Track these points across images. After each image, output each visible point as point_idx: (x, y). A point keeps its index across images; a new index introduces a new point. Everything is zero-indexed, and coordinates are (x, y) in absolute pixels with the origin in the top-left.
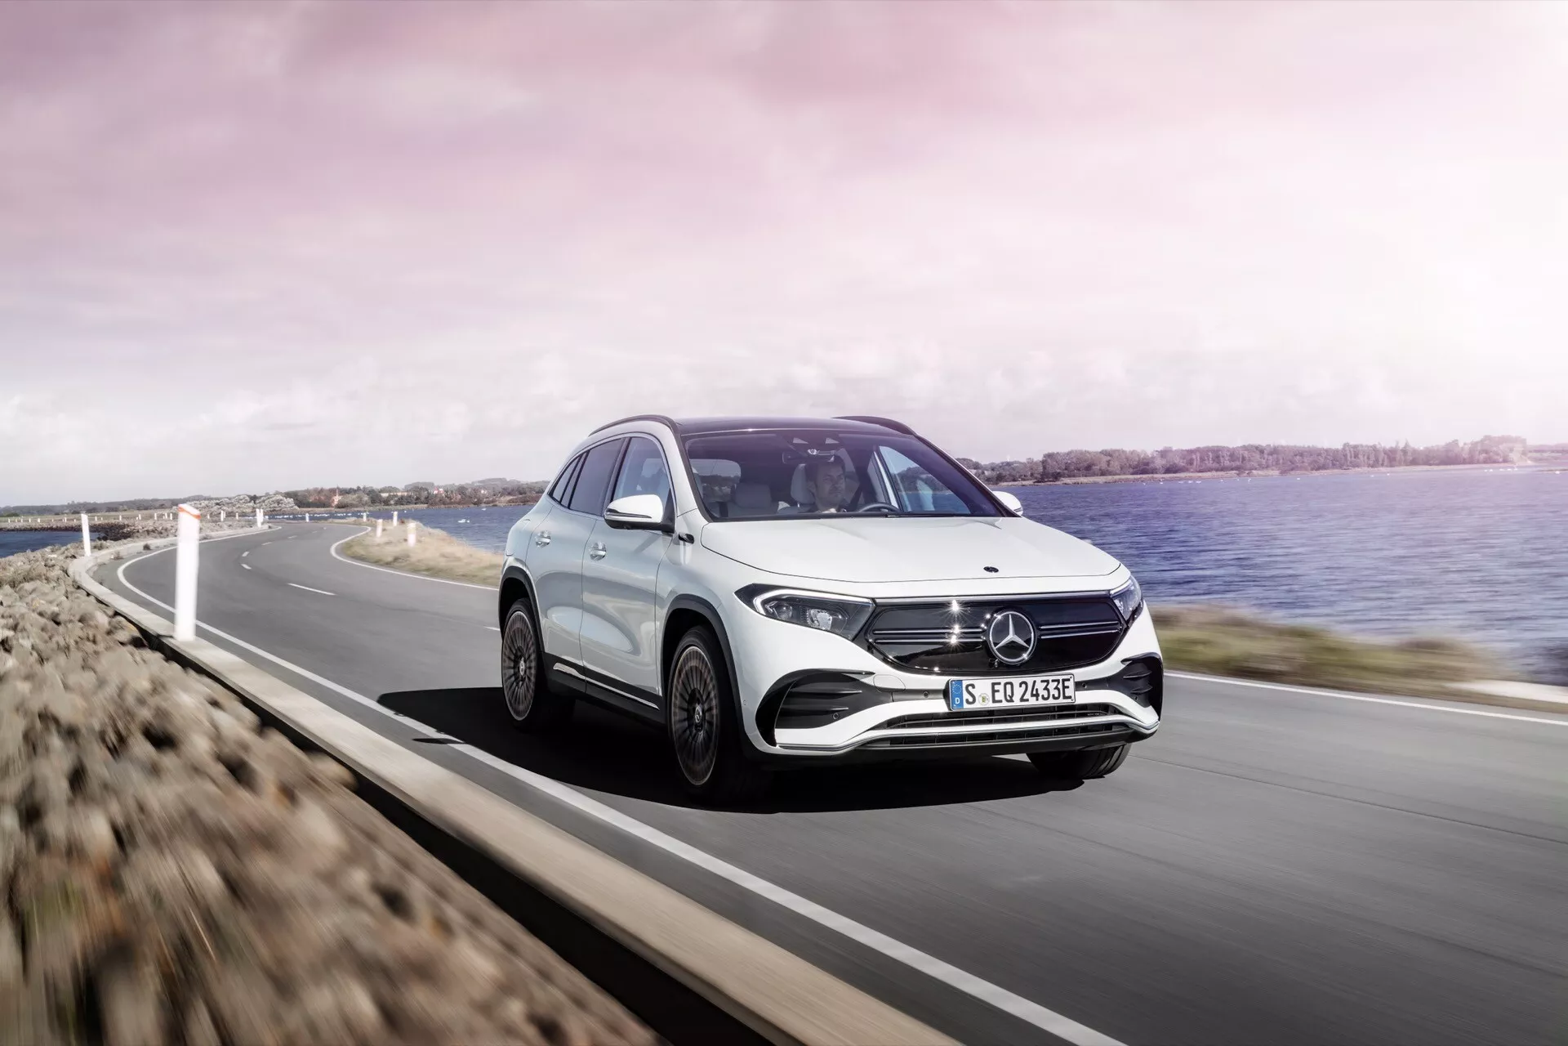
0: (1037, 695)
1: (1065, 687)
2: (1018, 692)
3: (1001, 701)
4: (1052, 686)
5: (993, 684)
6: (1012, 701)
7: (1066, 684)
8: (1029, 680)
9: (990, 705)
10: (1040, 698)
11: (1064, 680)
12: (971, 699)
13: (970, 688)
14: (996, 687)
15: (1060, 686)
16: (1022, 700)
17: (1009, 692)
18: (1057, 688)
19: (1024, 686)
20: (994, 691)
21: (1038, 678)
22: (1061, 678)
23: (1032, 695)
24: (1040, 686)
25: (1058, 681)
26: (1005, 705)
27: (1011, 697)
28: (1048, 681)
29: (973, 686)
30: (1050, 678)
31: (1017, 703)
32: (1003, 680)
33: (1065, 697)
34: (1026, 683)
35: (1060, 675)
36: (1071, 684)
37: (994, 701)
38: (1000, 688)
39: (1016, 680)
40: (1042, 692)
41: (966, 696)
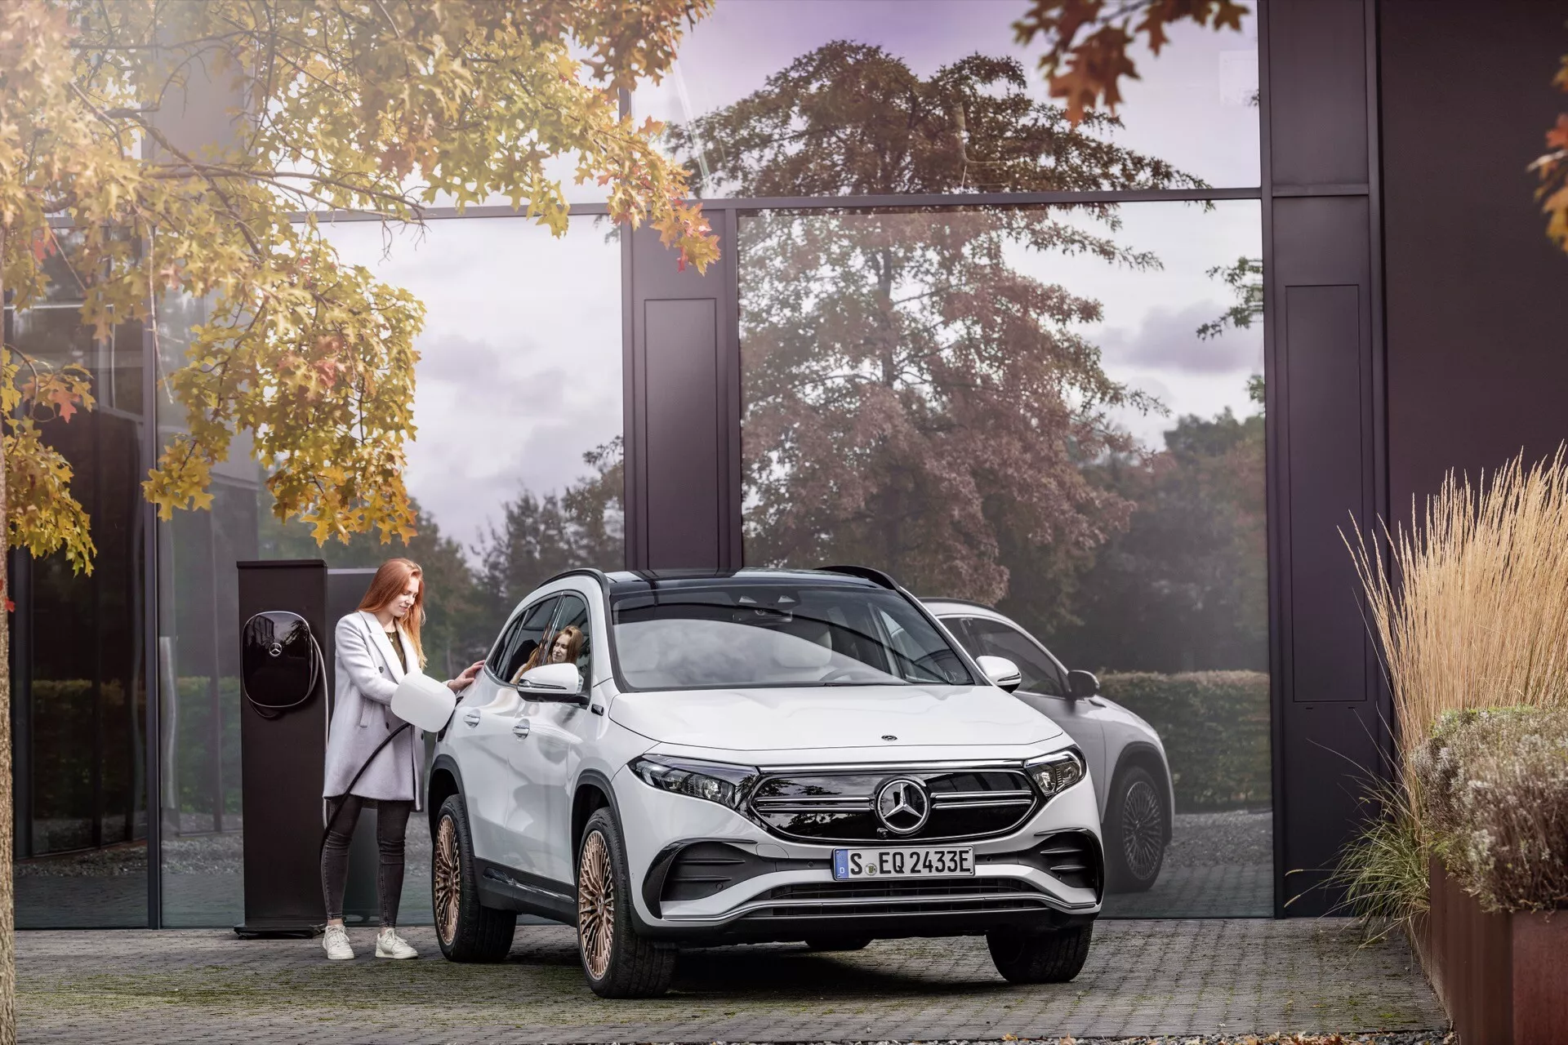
0: (930, 867)
1: (962, 860)
2: (909, 863)
3: (889, 872)
4: (947, 858)
5: (881, 855)
6: (901, 871)
7: (964, 856)
8: (922, 851)
9: (878, 875)
10: (934, 869)
11: (961, 852)
12: (857, 870)
13: (856, 858)
14: (885, 858)
15: (957, 858)
16: (913, 871)
17: (898, 863)
18: (952, 860)
19: (915, 857)
20: (882, 862)
21: (932, 850)
22: (958, 850)
23: (925, 866)
24: (933, 858)
25: (955, 853)
26: (894, 875)
27: (901, 867)
28: (943, 853)
29: (859, 856)
30: (946, 850)
31: (907, 874)
32: (892, 850)
33: (962, 870)
34: (918, 855)
35: (958, 847)
36: (970, 856)
37: (882, 871)
38: (889, 858)
39: (907, 851)
40: (935, 864)
41: (851, 865)
